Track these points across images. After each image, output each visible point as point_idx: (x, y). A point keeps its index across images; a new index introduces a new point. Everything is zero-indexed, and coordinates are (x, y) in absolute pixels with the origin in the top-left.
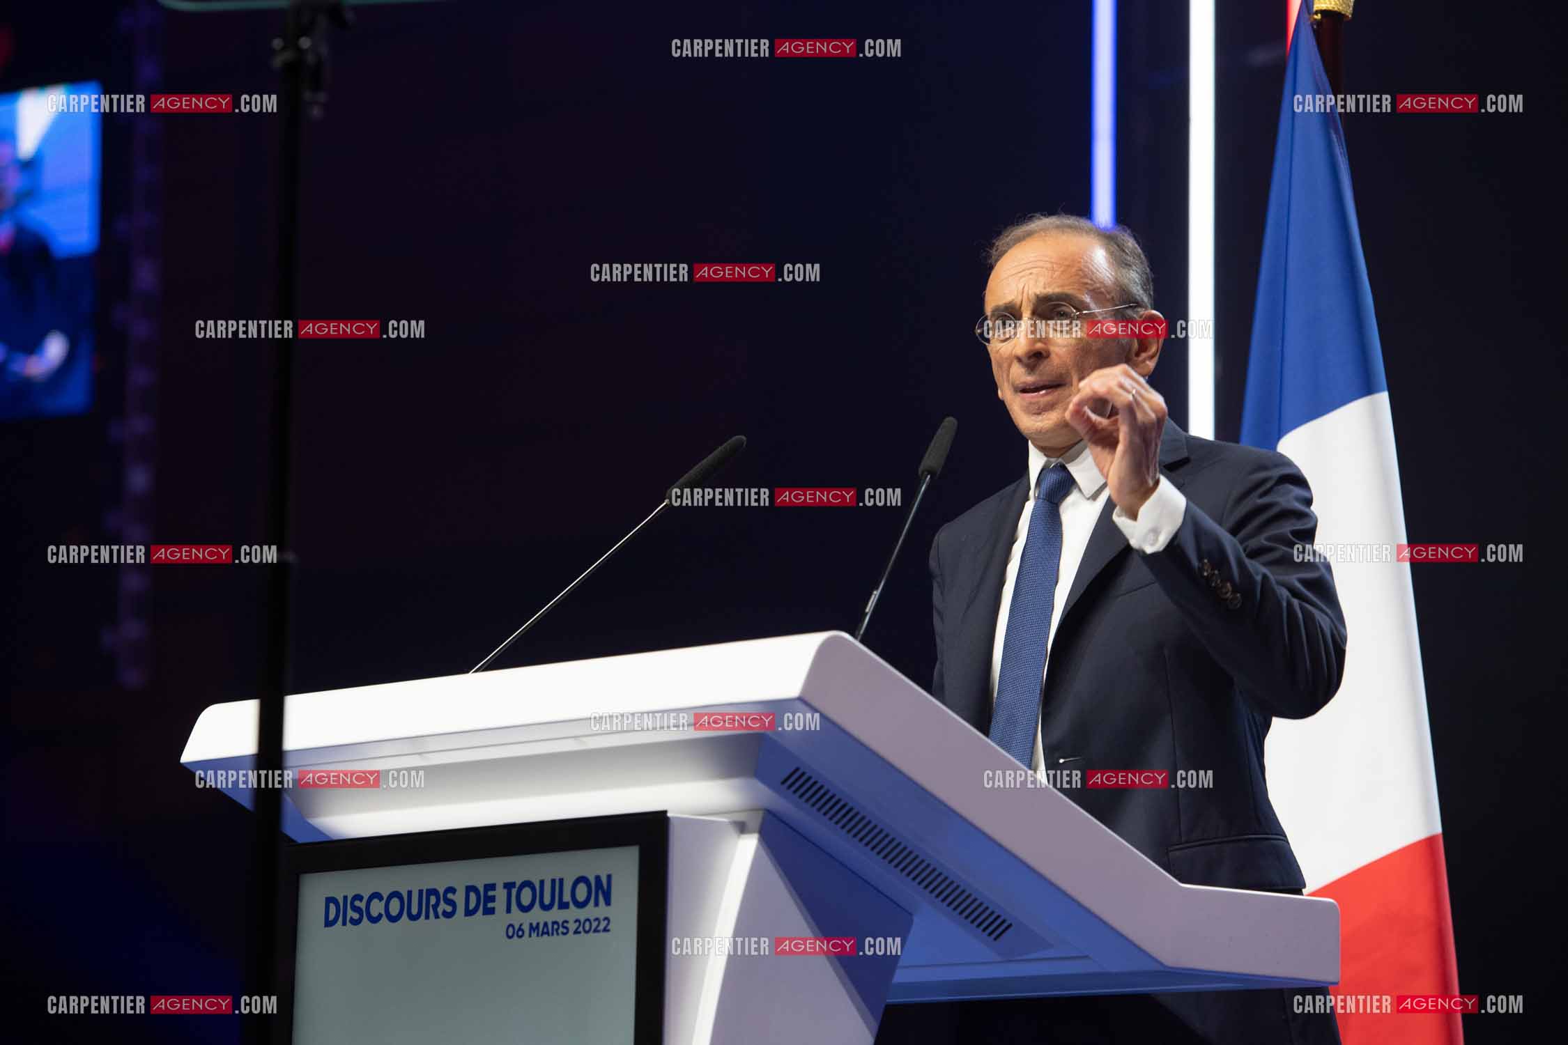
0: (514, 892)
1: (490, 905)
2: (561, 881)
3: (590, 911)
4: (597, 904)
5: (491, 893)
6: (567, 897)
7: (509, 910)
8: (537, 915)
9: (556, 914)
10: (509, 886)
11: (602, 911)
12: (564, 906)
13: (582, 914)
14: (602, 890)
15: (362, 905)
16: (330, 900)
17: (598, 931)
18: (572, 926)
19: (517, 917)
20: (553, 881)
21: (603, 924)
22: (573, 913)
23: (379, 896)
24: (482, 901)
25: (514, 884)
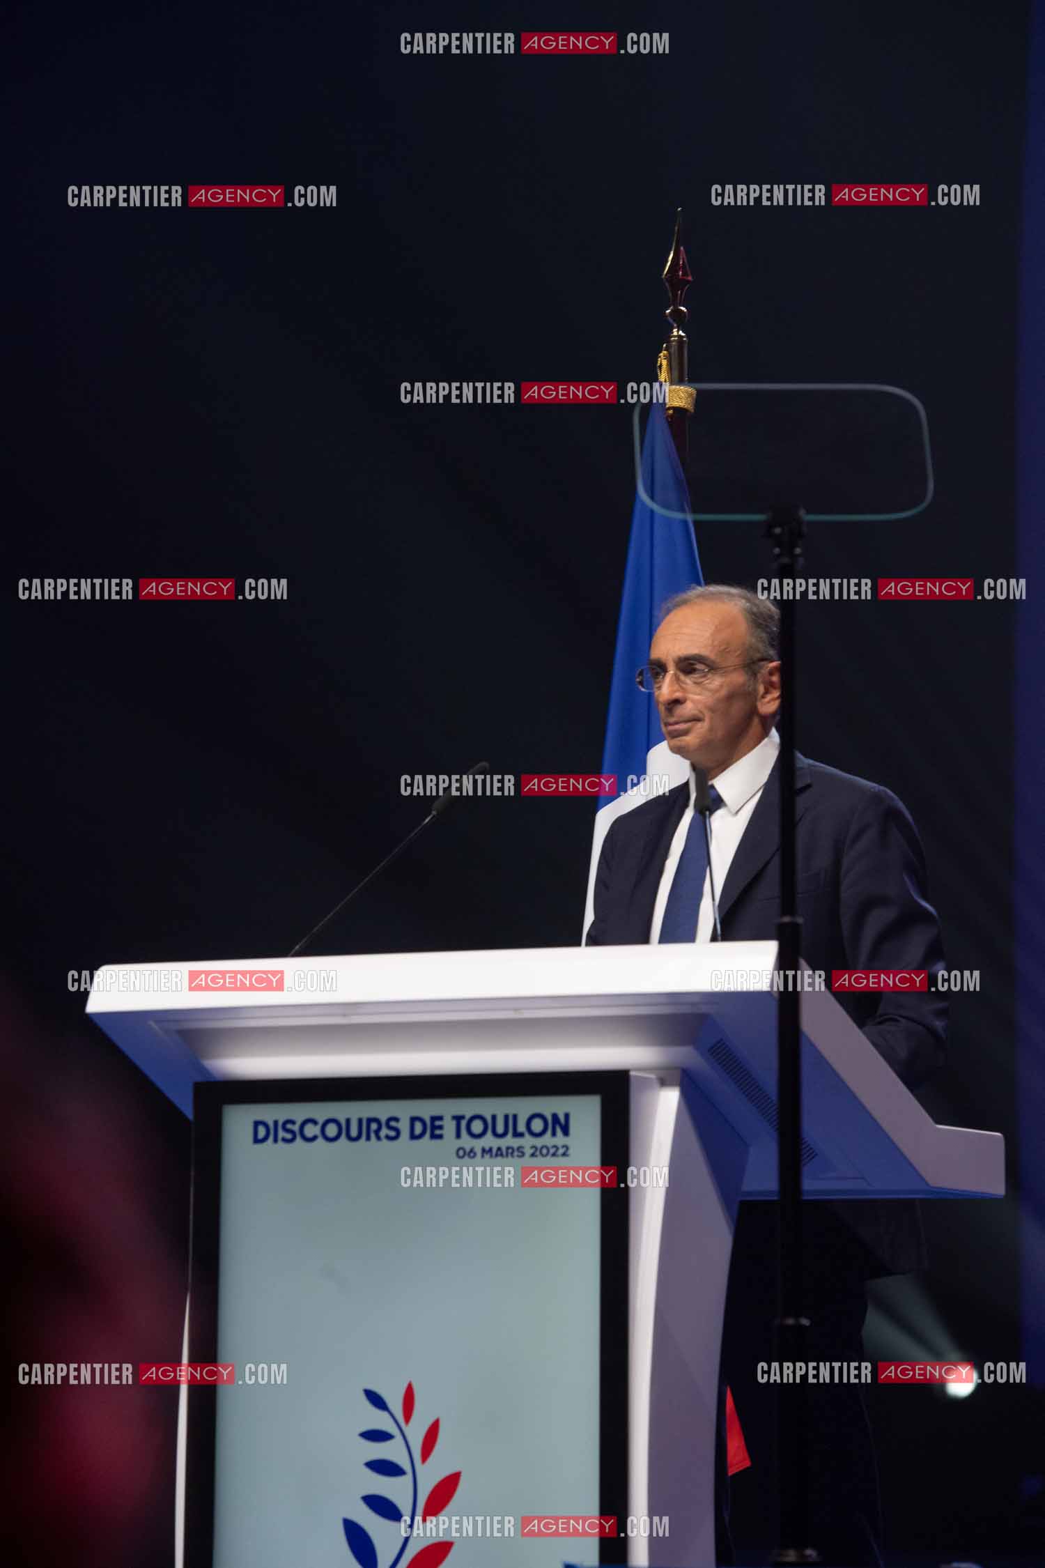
0: (464, 1123)
1: (438, 1132)
2: (515, 1117)
3: (547, 1140)
4: (554, 1134)
5: (438, 1123)
6: (521, 1127)
7: (458, 1135)
8: (489, 1141)
9: (509, 1141)
10: (458, 1119)
11: (560, 1139)
12: (517, 1135)
13: (539, 1142)
14: (561, 1125)
15: (296, 1128)
16: (257, 1124)
17: (558, 1156)
18: (528, 1151)
19: (466, 1142)
20: (506, 1117)
21: (561, 1151)
22: (528, 1142)
23: (315, 1122)
24: (433, 1128)
25: (462, 1117)
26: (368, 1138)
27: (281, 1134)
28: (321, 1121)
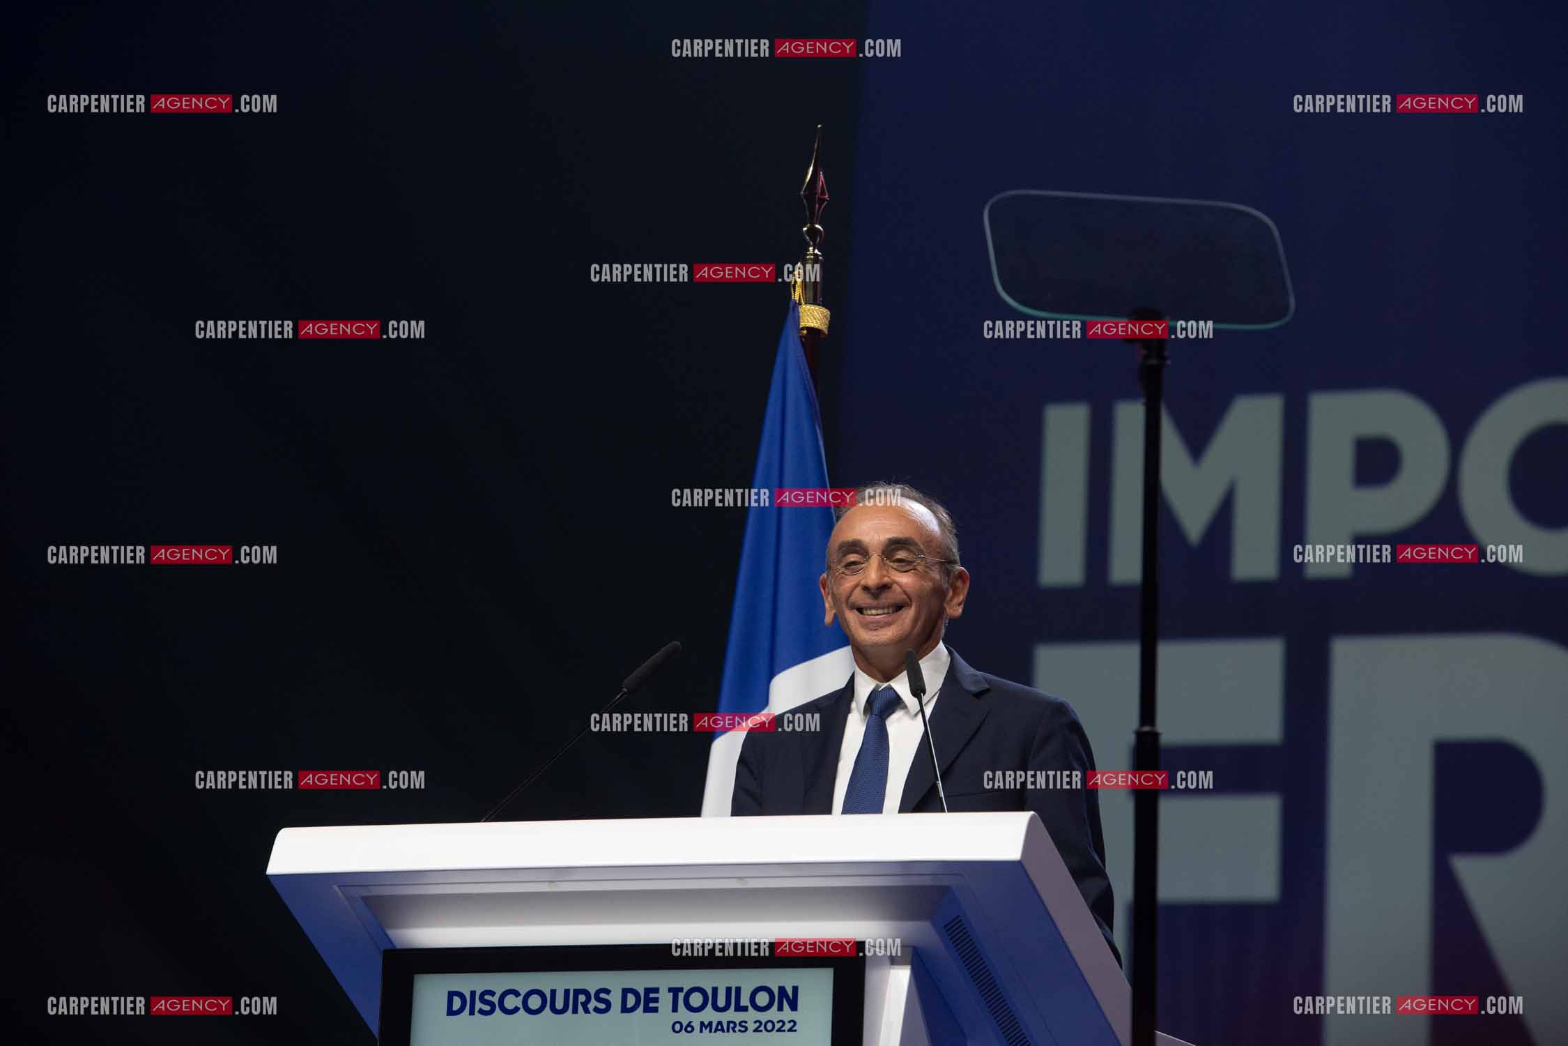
0: (681, 996)
1: (652, 1005)
2: (738, 990)
3: (773, 1014)
4: (780, 1008)
5: (653, 995)
6: (745, 1001)
7: (675, 1009)
8: (709, 1015)
9: (731, 1015)
10: (675, 991)
11: (787, 1014)
12: (739, 1008)
13: (763, 1017)
14: (789, 999)
15: (495, 999)
16: (451, 995)
17: (783, 1031)
18: (751, 1026)
19: (684, 1015)
20: (729, 990)
21: (788, 1026)
22: (751, 1016)
23: (517, 994)
24: (648, 1001)
25: (681, 990)
26: (575, 1011)
27: (478, 1005)
28: (523, 993)
